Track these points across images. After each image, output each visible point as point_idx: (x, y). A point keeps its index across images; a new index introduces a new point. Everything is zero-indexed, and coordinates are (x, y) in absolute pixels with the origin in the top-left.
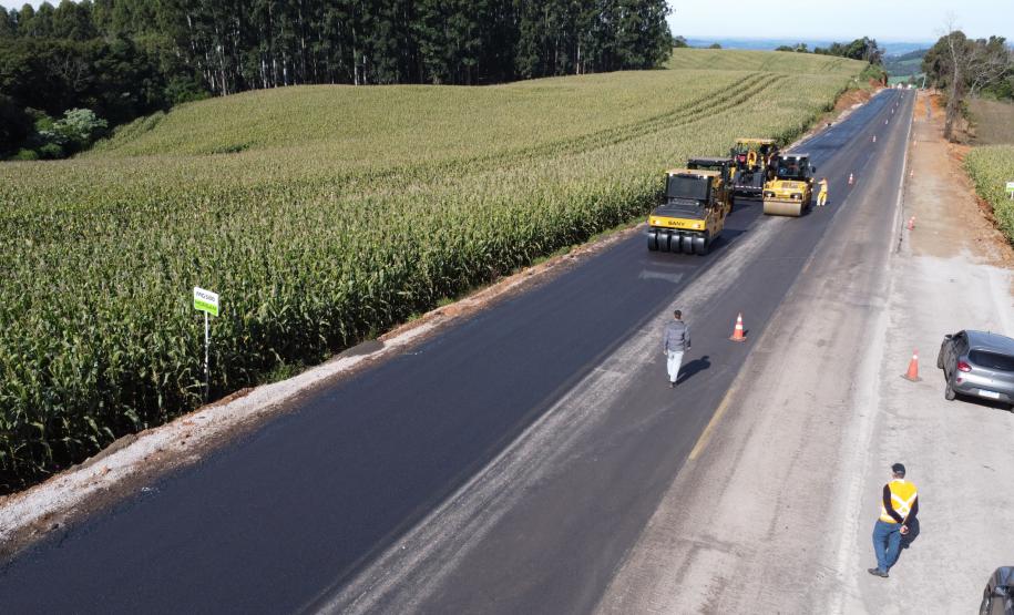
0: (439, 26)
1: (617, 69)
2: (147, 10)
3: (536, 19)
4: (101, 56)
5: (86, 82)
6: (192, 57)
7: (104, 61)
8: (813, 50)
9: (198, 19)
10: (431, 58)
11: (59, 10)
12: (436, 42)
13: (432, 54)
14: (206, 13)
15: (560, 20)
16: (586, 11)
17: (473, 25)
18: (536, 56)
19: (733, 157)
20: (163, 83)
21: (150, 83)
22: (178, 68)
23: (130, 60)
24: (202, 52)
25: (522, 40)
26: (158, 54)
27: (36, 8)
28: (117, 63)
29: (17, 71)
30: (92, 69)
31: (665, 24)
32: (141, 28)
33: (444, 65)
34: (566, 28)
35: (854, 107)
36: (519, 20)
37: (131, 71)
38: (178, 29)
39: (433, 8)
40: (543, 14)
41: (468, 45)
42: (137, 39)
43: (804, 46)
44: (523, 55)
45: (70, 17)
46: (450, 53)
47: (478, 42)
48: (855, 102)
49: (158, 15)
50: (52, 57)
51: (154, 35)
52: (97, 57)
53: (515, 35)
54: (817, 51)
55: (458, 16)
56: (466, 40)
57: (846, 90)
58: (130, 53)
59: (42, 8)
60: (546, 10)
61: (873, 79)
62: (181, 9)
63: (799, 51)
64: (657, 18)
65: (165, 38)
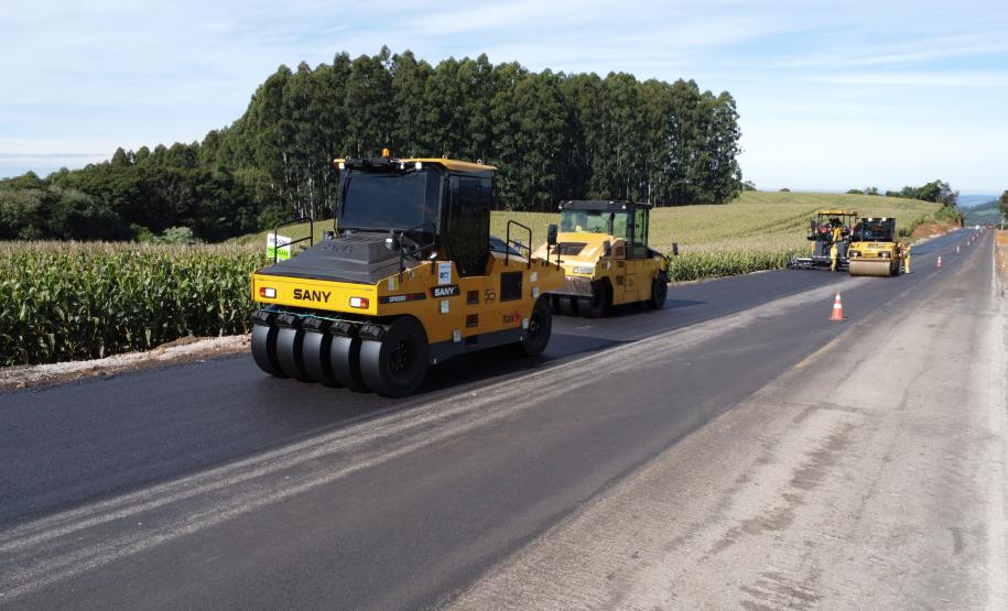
0: (515, 162)
1: (687, 204)
2: (247, 149)
3: (608, 158)
4: (203, 182)
5: (187, 204)
6: (285, 189)
7: (205, 186)
8: (884, 193)
9: (293, 155)
10: (506, 192)
11: (170, 151)
12: (513, 178)
13: (508, 188)
14: (301, 150)
15: (632, 158)
16: (657, 150)
17: (547, 162)
18: (607, 192)
19: (814, 230)
20: (257, 212)
21: (244, 211)
22: (272, 199)
23: (229, 190)
24: (294, 185)
25: (594, 177)
26: (254, 186)
27: (152, 150)
28: (218, 188)
29: (127, 192)
30: (195, 193)
31: (735, 163)
32: (241, 164)
33: (519, 198)
34: (637, 166)
35: (932, 236)
36: (592, 159)
37: (228, 199)
38: (273, 163)
39: (510, 146)
40: (615, 153)
41: (542, 180)
42: (238, 173)
43: (875, 189)
44: (595, 190)
45: (179, 157)
46: (525, 187)
47: (552, 177)
48: (932, 233)
49: (257, 152)
50: (159, 182)
51: (253, 169)
52: (199, 182)
53: (588, 172)
54: (889, 194)
55: (533, 153)
56: (540, 176)
57: (922, 222)
58: (229, 184)
59: (157, 150)
60: (618, 149)
61: (948, 219)
62: (278, 146)
63: (870, 194)
64: (726, 157)
65: (262, 172)
